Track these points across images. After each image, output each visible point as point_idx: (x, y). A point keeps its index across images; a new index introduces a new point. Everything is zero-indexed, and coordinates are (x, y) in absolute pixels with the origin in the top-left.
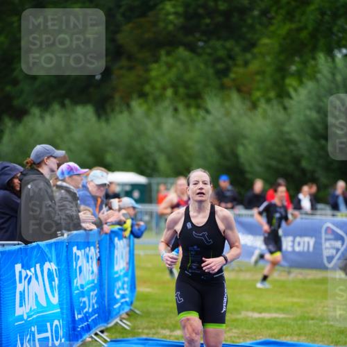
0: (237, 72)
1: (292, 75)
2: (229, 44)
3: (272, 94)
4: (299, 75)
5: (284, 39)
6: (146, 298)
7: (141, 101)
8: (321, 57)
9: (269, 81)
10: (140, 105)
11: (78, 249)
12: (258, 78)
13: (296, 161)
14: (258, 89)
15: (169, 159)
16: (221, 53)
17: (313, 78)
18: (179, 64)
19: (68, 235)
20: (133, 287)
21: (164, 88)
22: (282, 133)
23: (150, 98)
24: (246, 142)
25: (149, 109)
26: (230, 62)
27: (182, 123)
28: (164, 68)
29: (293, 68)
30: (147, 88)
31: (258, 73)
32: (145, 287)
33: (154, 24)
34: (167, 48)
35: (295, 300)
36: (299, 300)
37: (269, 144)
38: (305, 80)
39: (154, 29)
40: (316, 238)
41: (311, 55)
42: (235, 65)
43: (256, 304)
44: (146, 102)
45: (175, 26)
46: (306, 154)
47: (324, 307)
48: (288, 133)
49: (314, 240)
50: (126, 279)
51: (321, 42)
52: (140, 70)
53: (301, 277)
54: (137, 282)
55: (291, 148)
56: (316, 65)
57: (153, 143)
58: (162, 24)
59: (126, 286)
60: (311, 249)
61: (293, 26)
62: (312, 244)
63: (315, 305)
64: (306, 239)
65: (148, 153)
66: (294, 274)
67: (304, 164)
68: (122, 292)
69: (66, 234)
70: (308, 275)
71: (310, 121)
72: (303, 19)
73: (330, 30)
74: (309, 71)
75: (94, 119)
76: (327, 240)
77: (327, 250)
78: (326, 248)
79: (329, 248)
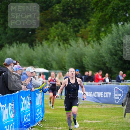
0: (82, 31)
1: (103, 31)
2: (79, 21)
3: (95, 39)
4: (105, 32)
5: (100, 18)
6: (48, 115)
7: (46, 41)
8: (113, 25)
9: (94, 34)
10: (46, 43)
11: (22, 97)
12: (90, 33)
13: (104, 64)
14: (90, 37)
15: (57, 63)
16: (76, 24)
17: (110, 33)
18: (60, 28)
19: (19, 92)
20: (43, 112)
21: (55, 37)
22: (99, 54)
23: (50, 40)
24: (86, 57)
25: (49, 45)
27: (62, 50)
28: (55, 30)
29: (103, 29)
30: (49, 36)
31: (90, 31)
32: (48, 111)
33: (51, 13)
34: (56, 22)
35: (104, 116)
36: (106, 116)
37: (94, 57)
38: (107, 34)
39: (51, 15)
40: (112, 92)
41: (109, 24)
42: (81, 28)
43: (89, 117)
44: (48, 42)
45: (59, 13)
46: (108, 61)
47: (115, 118)
48: (101, 53)
49: (111, 93)
50: (41, 108)
51: (113, 19)
52: (46, 30)
53: (106, 107)
54: (45, 109)
55: (103, 59)
56: (112, 28)
57: (51, 57)
58: (54, 13)
59: (41, 111)
60: (110, 97)
61: (103, 14)
62: (110, 95)
63: (111, 118)
64: (108, 93)
65: (49, 61)
66: (104, 106)
67: (107, 65)
68: (39, 113)
69: (18, 92)
70: (109, 106)
71: (109, 49)
72: (107, 11)
73: (117, 15)
74: (109, 30)
75: (29, 48)
76: (116, 93)
77: (116, 97)
78: (115, 96)
79: (117, 96)
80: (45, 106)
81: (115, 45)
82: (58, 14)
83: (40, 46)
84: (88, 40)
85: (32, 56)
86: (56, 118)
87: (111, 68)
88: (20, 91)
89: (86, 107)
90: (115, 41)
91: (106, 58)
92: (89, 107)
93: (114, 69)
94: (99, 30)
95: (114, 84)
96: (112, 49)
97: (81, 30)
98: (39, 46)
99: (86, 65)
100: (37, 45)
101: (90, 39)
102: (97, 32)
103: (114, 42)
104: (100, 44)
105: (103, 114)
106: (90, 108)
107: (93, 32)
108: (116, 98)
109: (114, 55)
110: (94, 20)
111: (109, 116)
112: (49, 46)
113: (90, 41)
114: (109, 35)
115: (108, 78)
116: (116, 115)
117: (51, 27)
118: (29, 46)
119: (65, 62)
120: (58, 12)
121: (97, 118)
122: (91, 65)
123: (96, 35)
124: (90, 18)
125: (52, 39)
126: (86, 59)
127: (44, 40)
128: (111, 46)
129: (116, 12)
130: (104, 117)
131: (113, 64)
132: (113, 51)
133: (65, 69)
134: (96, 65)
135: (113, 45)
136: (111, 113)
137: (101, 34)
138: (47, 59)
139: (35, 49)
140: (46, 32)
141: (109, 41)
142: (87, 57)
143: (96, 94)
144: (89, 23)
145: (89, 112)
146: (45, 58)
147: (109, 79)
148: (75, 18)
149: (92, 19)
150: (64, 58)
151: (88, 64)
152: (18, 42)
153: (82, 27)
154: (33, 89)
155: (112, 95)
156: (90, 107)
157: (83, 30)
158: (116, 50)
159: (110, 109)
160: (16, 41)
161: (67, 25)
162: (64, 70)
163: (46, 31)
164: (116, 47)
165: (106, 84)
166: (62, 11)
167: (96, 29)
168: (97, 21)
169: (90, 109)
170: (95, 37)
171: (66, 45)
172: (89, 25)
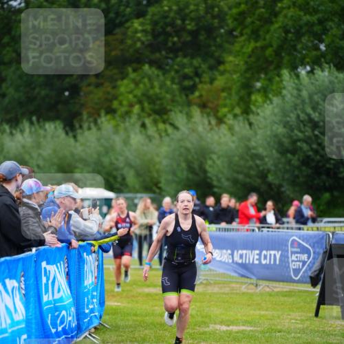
0: (203, 89)
1: (259, 91)
2: (196, 62)
3: (237, 111)
4: (265, 91)
5: (250, 57)
6: (115, 312)
7: (109, 117)
8: (285, 73)
9: (235, 98)
10: (109, 121)
11: (48, 264)
12: (224, 94)
13: (263, 175)
14: (225, 106)
15: (138, 174)
16: (187, 71)
17: (278, 93)
18: (146, 80)
19: (36, 250)
20: (102, 303)
21: (131, 105)
22: (248, 148)
23: (119, 113)
24: (214, 157)
25: (117, 126)
26: (197, 80)
27: (150, 138)
28: (132, 86)
29: (258, 85)
30: (115, 104)
31: (223, 90)
32: (115, 301)
33: (122, 42)
34: (135, 65)
35: (263, 313)
36: (267, 313)
37: (237, 158)
38: (270, 96)
39: (121, 47)
40: (282, 251)
41: (275, 72)
42: (201, 82)
43: (223, 317)
44: (114, 118)
45: (143, 43)
46: (273, 168)
47: (291, 319)
48: (254, 148)
49: (280, 252)
50: (95, 293)
51: (286, 59)
52: (107, 87)
53: (268, 290)
54: (106, 297)
55: (258, 162)
56: (282, 81)
57: (121, 159)
58: (129, 42)
59: (95, 300)
60: (278, 262)
61: (258, 44)
62: (278, 257)
63: (282, 317)
64: (273, 252)
65: (117, 169)
66: (262, 287)
67: (270, 178)
68: (91, 307)
69: (34, 250)
70: (276, 287)
71: (276, 136)
72: (268, 37)
73: (294, 47)
74: (274, 88)
75: (63, 135)
76: (293, 253)
77: (293, 263)
78: (293, 261)
79: (296, 261)
80: (107, 287)
81: (291, 126)
82: (139, 45)
83: (94, 129)
84: (220, 114)
85: (73, 155)
86: (135, 318)
87: (280, 186)
88: (40, 247)
89: (216, 290)
90: (292, 115)
91: (267, 159)
92: (222, 291)
93: (287, 190)
94: (247, 87)
95: (288, 228)
96: (284, 136)
97: (200, 86)
98: (89, 129)
99: (214, 178)
100: (85, 125)
101: (225, 110)
102: (243, 92)
103: (288, 119)
104: (250, 124)
105: (259, 309)
106: (226, 292)
107: (233, 92)
108: (293, 266)
109: (288, 151)
110: (234, 61)
111: (275, 313)
112: (116, 130)
113: (225, 116)
114: (276, 100)
115: (272, 212)
116: (293, 311)
117: (123, 79)
118: (64, 128)
119: (158, 171)
120: (139, 39)
121: (245, 318)
122: (228, 179)
123: (241, 99)
124: (225, 55)
125: (124, 109)
126: (214, 162)
127: (103, 113)
128: (280, 130)
129: (294, 38)
130: (263, 316)
131: (287, 176)
132: (286, 141)
133: (160, 188)
134: (241, 177)
135: (285, 127)
136: (282, 304)
137: (253, 98)
138: (111, 164)
139: (79, 137)
140: (108, 93)
141: (275, 115)
142: (219, 158)
143: (241, 256)
144: (221, 68)
145: (224, 302)
146: (106, 160)
147: (275, 214)
148: (185, 56)
149: (231, 58)
150: (157, 159)
151: (220, 176)
152: (34, 118)
153: (203, 80)
154: (75, 243)
155: (284, 258)
156: (227, 290)
157: (206, 87)
158: (295, 138)
159: (278, 294)
160: (29, 115)
161: (164, 74)
162: (157, 191)
163: (109, 89)
164: (292, 130)
165: (268, 228)
166: (150, 38)
167: (238, 84)
168: (242, 63)
169: (224, 296)
170: (238, 104)
171: (161, 126)
172: (222, 73)
